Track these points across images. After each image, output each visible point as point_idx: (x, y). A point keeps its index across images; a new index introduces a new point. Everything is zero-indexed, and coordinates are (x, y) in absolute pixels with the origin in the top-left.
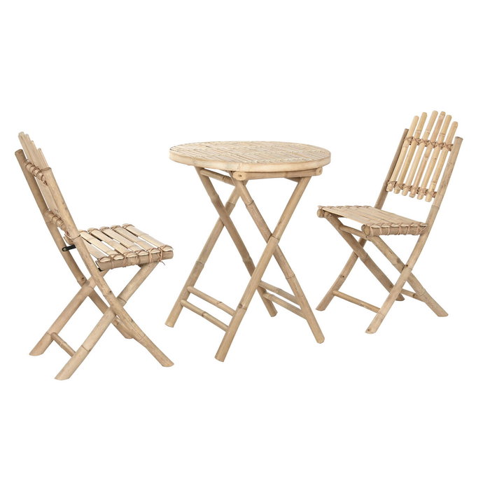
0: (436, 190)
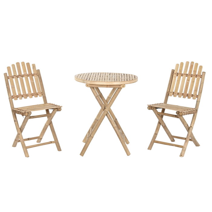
0: (197, 94)
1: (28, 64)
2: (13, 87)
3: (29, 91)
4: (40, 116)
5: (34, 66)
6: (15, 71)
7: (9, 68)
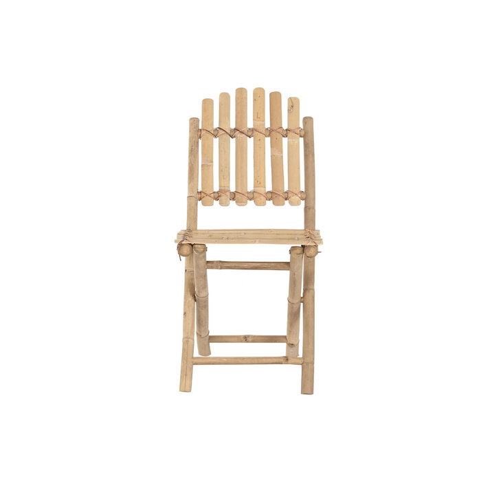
1: (275, 97)
2: (208, 165)
3: (259, 181)
4: (246, 265)
5: (294, 104)
6: (224, 114)
7: (207, 104)
